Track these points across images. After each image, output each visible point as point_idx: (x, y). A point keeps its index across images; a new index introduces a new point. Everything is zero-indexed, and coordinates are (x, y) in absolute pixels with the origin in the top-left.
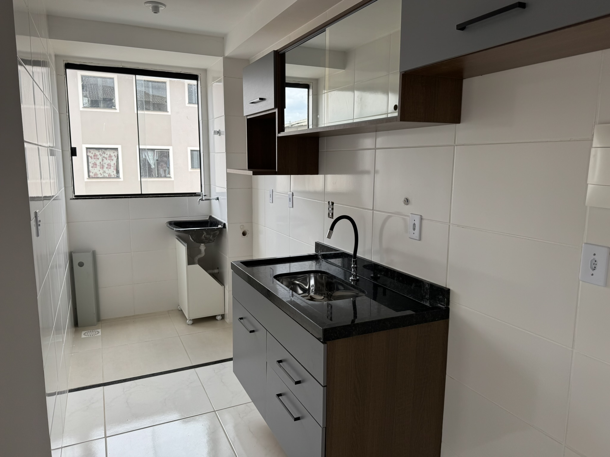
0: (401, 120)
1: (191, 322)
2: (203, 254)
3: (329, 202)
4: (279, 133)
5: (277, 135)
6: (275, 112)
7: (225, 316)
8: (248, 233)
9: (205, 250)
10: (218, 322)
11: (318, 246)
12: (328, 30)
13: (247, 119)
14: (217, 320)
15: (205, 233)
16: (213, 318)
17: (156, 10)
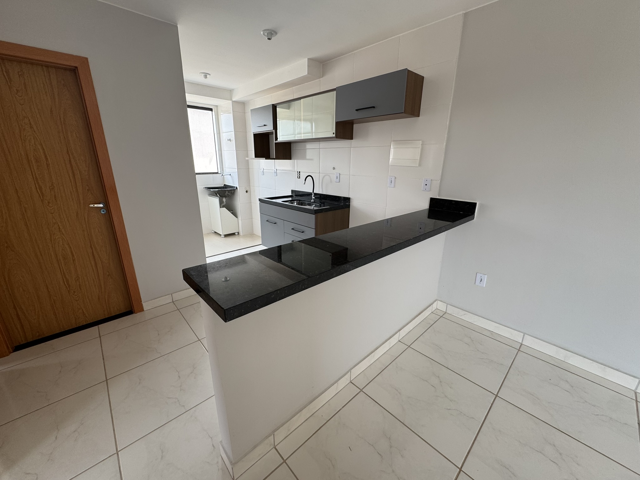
0: (336, 138)
1: (224, 236)
2: (225, 203)
3: (298, 172)
4: (275, 141)
5: (274, 142)
6: (273, 132)
7: (240, 233)
8: (248, 191)
9: (226, 201)
10: (237, 236)
11: (292, 191)
12: (302, 100)
13: (254, 134)
14: (236, 235)
15: (227, 191)
16: (233, 234)
17: (206, 77)
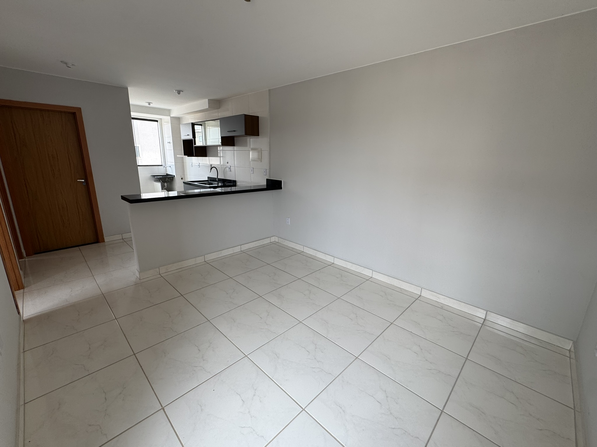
2: (166, 187)
3: (211, 165)
4: (194, 145)
6: (193, 139)
8: (183, 178)
11: (208, 177)
13: (183, 140)
15: (167, 179)
17: (149, 104)
